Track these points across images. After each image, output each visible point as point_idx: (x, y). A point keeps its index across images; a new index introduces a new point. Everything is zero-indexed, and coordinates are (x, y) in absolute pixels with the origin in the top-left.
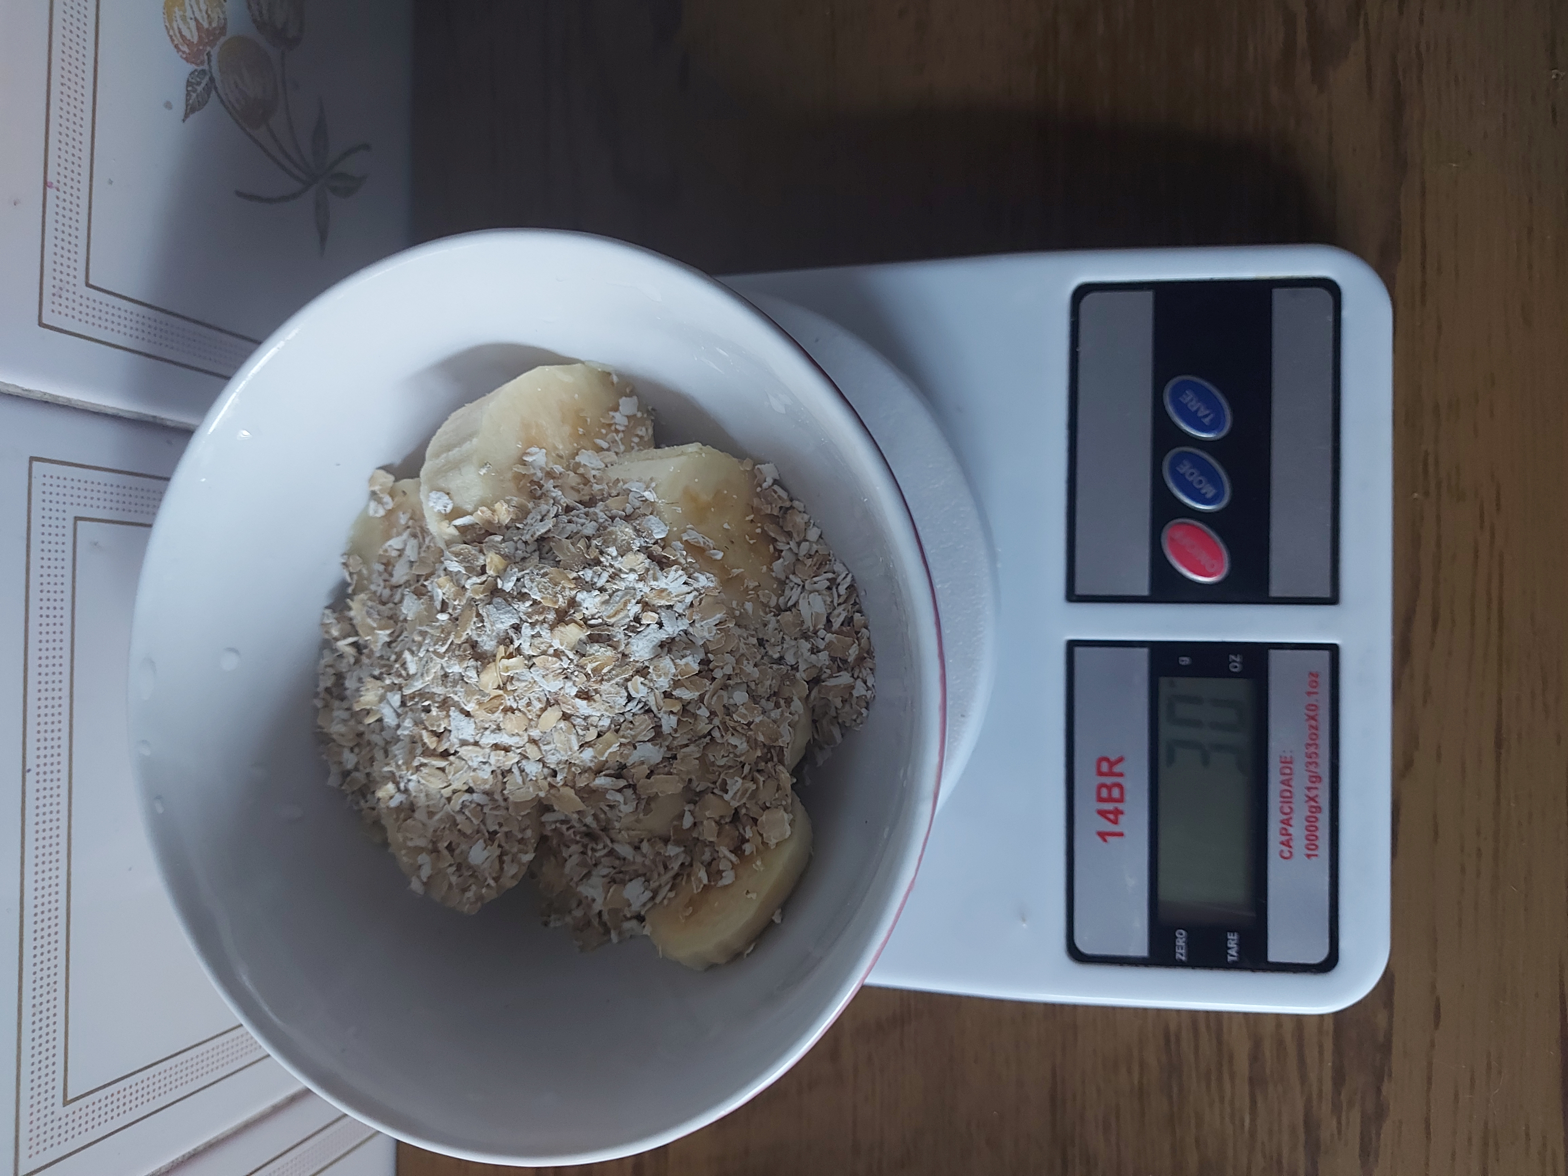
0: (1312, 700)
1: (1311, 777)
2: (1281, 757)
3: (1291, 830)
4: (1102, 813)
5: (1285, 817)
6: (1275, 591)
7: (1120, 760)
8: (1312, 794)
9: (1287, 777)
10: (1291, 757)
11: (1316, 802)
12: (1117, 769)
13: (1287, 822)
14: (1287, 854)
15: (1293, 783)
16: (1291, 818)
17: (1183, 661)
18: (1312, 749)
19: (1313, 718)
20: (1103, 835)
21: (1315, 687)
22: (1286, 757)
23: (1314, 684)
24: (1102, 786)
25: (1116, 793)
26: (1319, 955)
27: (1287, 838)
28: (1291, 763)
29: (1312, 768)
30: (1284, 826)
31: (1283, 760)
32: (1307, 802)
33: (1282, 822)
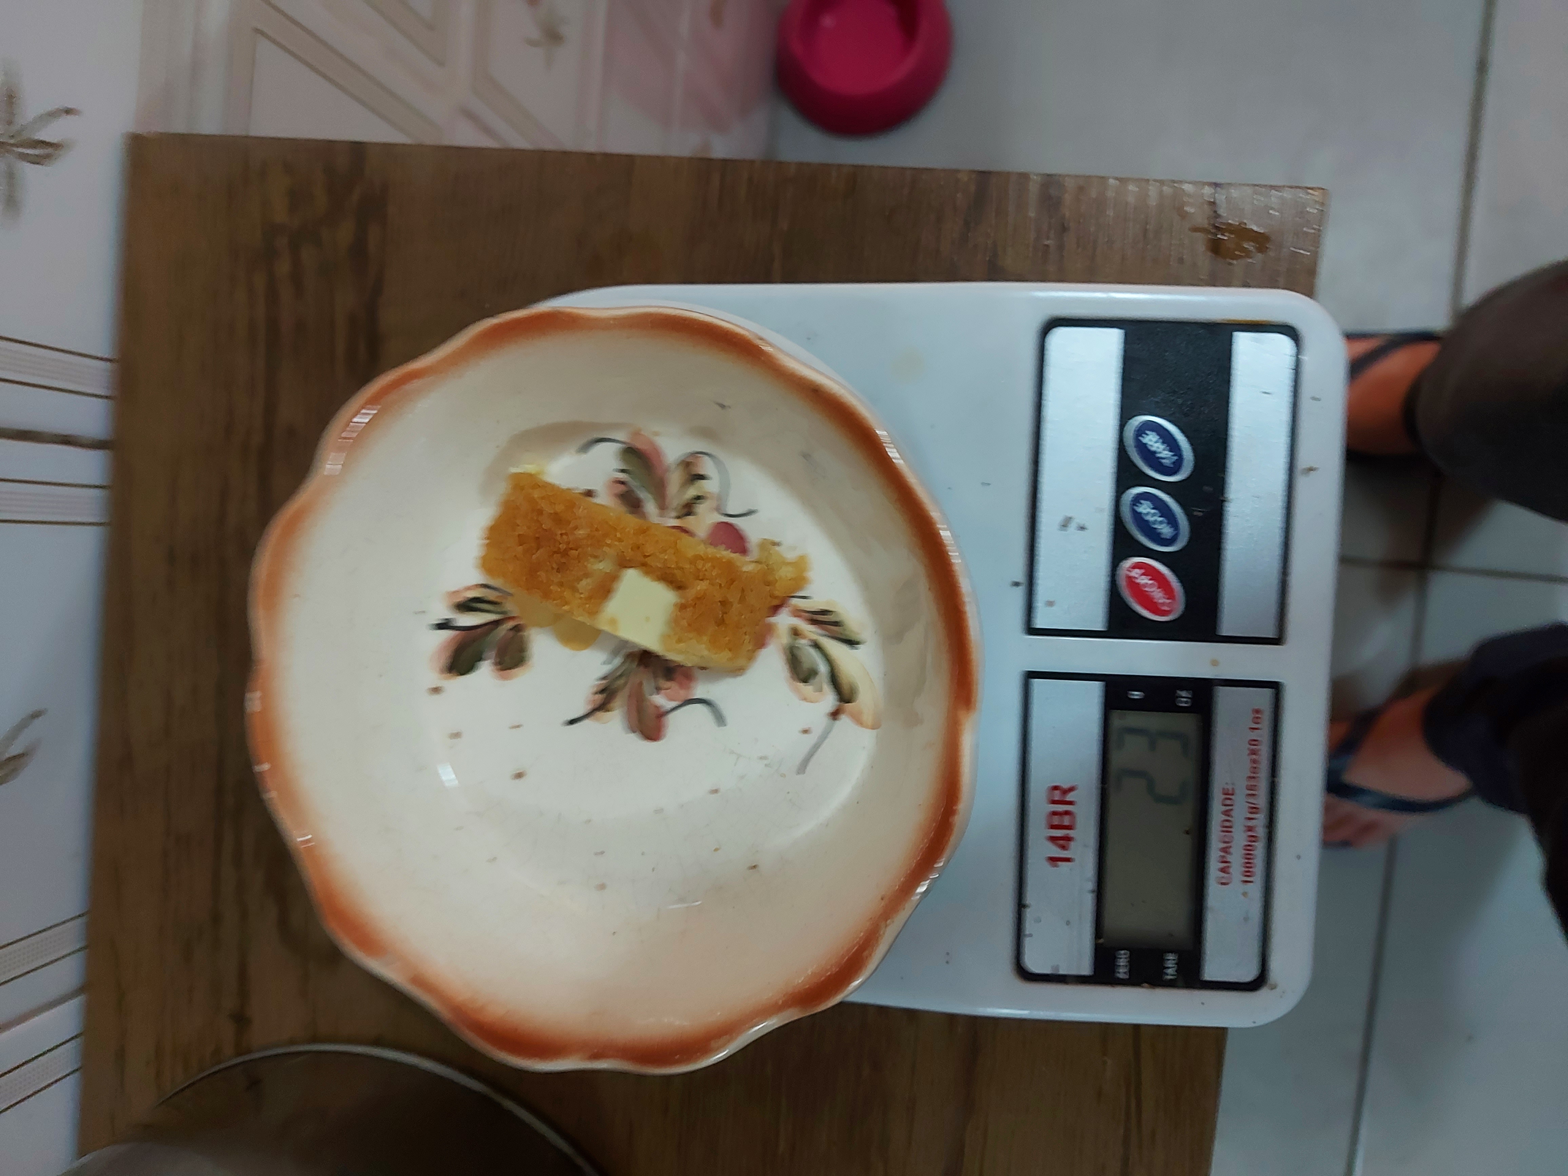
2: (1224, 789)
4: (1053, 839)
5: (1225, 845)
7: (1071, 789)
9: (1228, 808)
10: (1233, 789)
12: (1069, 797)
13: (1225, 850)
15: (1233, 813)
16: (1230, 847)
18: (1252, 783)
20: (1054, 860)
21: (1257, 723)
22: (1228, 789)
24: (1055, 813)
25: (1066, 821)
28: (1233, 795)
30: (1222, 854)
31: (1226, 792)
32: (1245, 831)
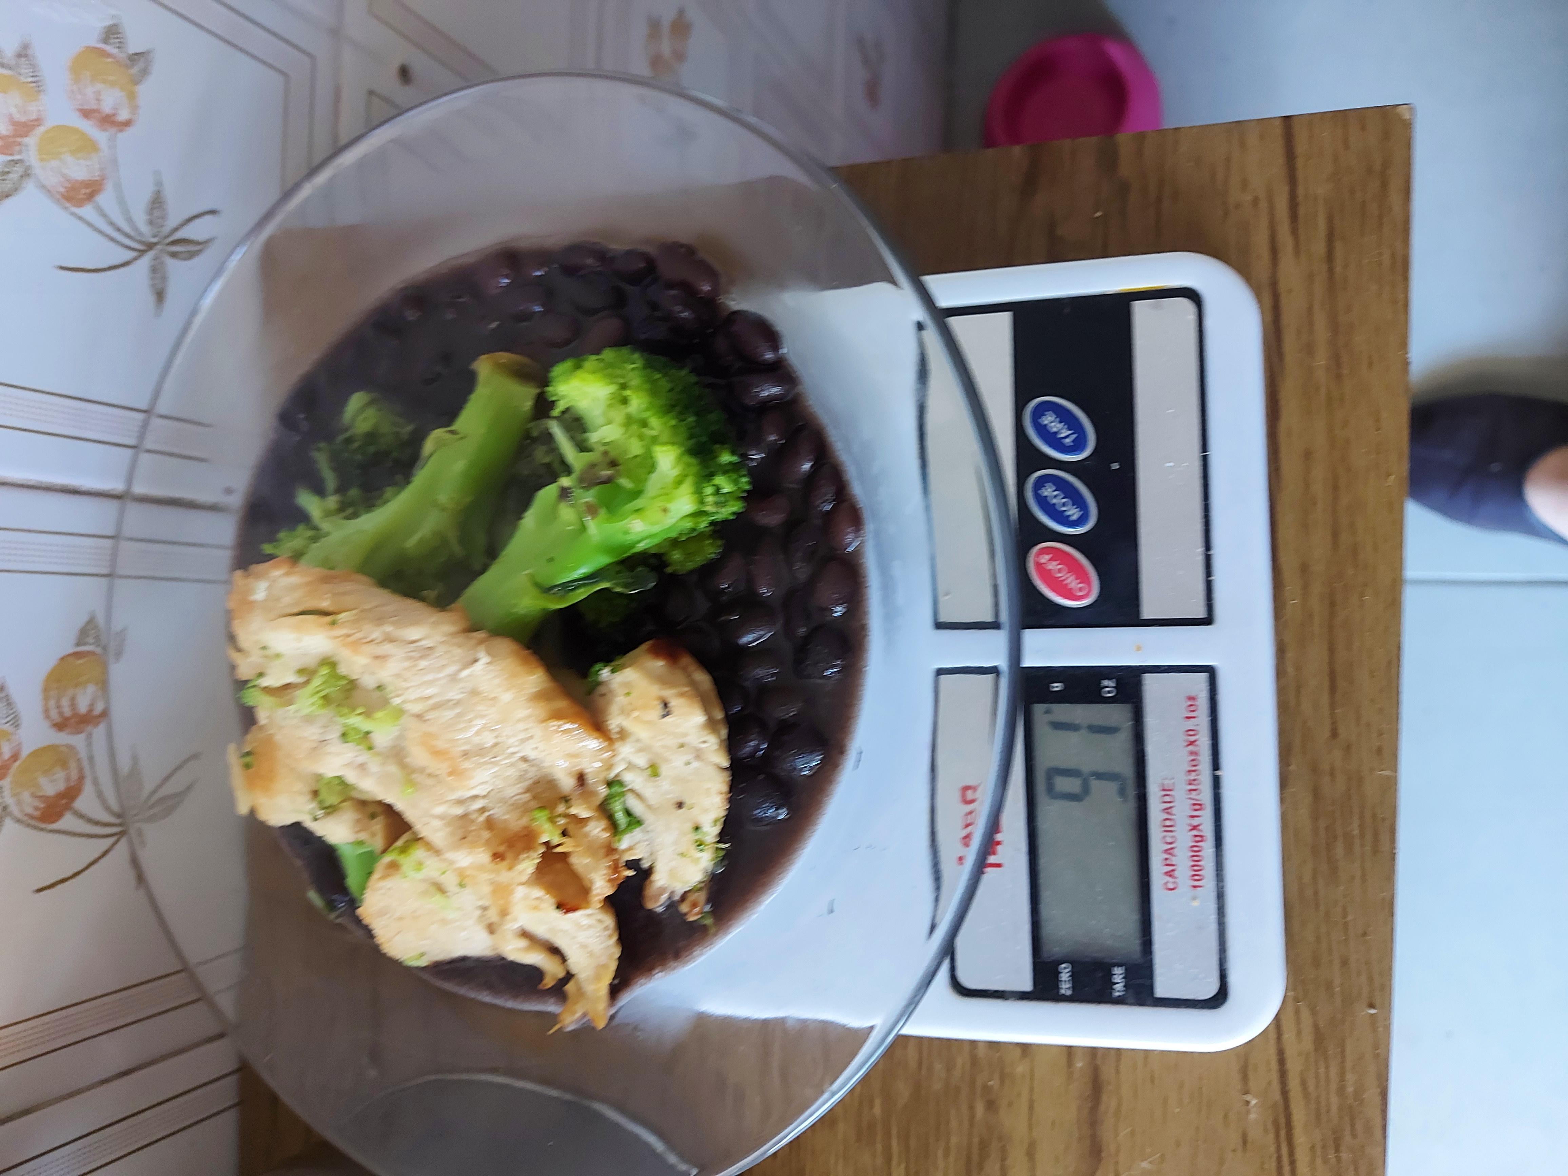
0: (1190, 724)
1: (1195, 804)
3: (1174, 860)
6: (1147, 613)
8: (1195, 822)
11: (1200, 830)
14: (1171, 886)
17: (1057, 687)
19: (1191, 743)
23: (1192, 708)
26: (1209, 990)
27: (1171, 868)
29: (1193, 795)
33: (1166, 851)
